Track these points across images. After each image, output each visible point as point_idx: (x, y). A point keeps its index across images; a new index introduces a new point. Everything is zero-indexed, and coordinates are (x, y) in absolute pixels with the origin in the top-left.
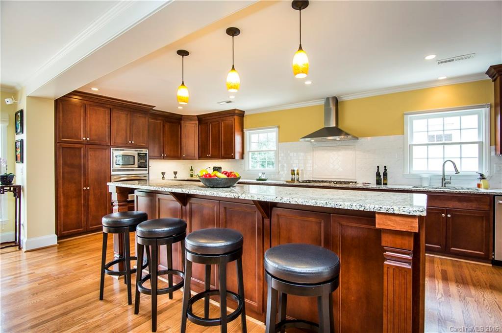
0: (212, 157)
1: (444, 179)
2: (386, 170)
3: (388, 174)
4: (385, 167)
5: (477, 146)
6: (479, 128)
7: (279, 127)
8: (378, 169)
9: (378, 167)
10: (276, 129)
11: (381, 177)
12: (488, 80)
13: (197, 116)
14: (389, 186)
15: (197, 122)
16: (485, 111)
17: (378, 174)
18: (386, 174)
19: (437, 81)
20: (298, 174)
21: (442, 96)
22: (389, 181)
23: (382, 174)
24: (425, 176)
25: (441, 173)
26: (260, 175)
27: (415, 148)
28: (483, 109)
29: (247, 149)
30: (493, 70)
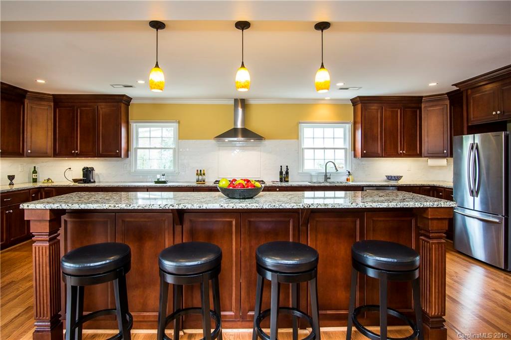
0: (81, 155)
1: (326, 176)
2: (287, 169)
3: (289, 173)
4: (287, 167)
5: (343, 150)
6: (345, 138)
7: (179, 122)
8: (281, 169)
9: (281, 166)
10: (176, 125)
11: (284, 176)
12: (350, 105)
13: (53, 95)
14: (289, 184)
15: (52, 104)
16: (349, 127)
17: (281, 173)
18: (288, 172)
19: (323, 100)
20: (204, 174)
21: (324, 112)
22: (290, 179)
23: (284, 173)
24: (313, 174)
25: (325, 172)
26: (158, 176)
27: (305, 151)
28: (347, 125)
29: (134, 145)
30: (358, 99)
